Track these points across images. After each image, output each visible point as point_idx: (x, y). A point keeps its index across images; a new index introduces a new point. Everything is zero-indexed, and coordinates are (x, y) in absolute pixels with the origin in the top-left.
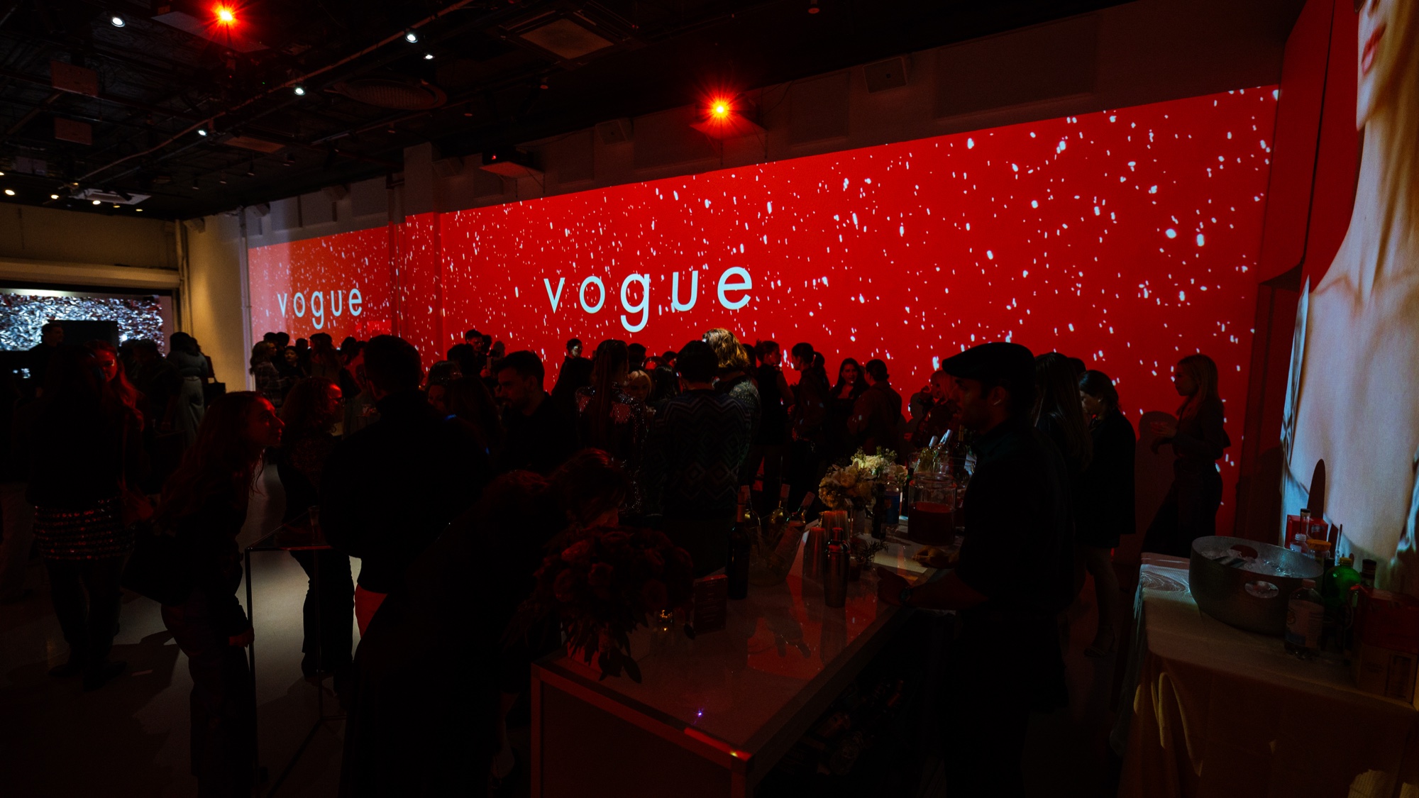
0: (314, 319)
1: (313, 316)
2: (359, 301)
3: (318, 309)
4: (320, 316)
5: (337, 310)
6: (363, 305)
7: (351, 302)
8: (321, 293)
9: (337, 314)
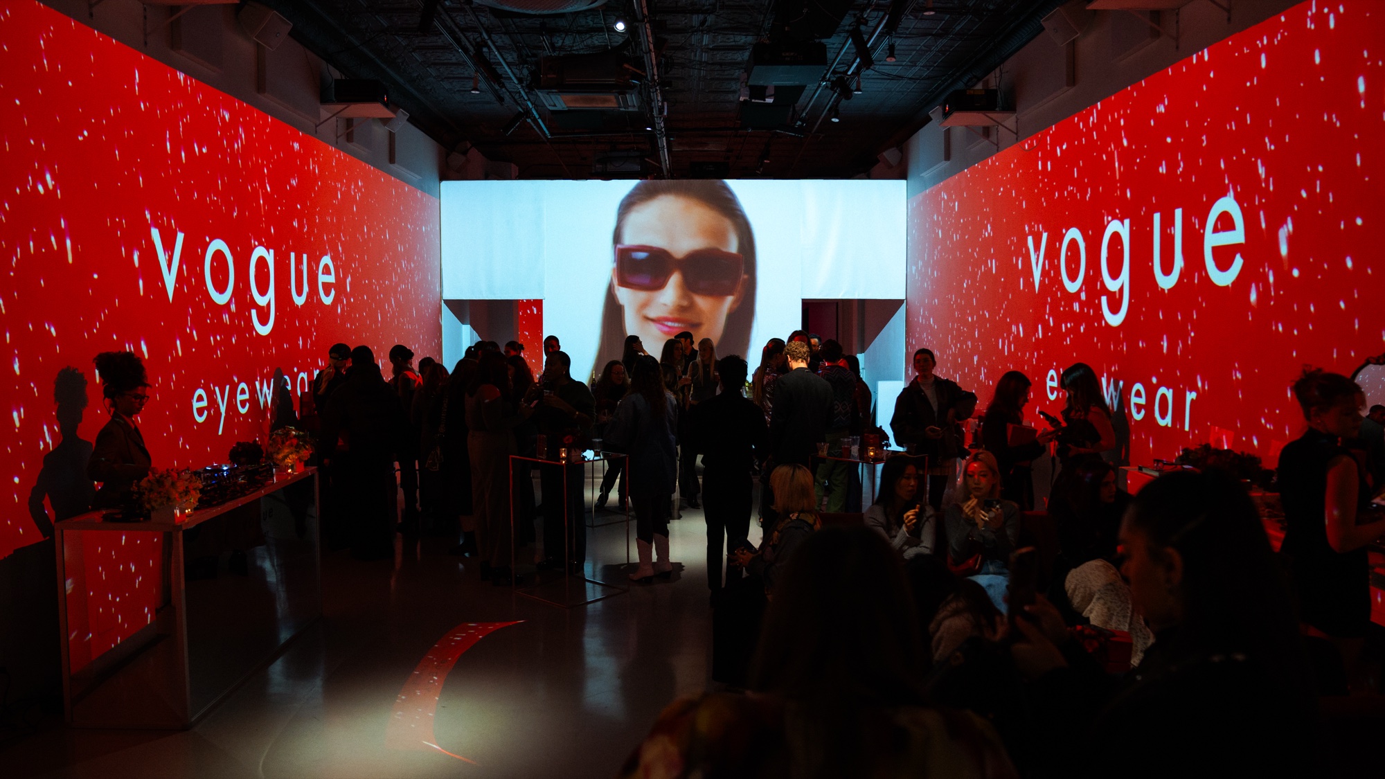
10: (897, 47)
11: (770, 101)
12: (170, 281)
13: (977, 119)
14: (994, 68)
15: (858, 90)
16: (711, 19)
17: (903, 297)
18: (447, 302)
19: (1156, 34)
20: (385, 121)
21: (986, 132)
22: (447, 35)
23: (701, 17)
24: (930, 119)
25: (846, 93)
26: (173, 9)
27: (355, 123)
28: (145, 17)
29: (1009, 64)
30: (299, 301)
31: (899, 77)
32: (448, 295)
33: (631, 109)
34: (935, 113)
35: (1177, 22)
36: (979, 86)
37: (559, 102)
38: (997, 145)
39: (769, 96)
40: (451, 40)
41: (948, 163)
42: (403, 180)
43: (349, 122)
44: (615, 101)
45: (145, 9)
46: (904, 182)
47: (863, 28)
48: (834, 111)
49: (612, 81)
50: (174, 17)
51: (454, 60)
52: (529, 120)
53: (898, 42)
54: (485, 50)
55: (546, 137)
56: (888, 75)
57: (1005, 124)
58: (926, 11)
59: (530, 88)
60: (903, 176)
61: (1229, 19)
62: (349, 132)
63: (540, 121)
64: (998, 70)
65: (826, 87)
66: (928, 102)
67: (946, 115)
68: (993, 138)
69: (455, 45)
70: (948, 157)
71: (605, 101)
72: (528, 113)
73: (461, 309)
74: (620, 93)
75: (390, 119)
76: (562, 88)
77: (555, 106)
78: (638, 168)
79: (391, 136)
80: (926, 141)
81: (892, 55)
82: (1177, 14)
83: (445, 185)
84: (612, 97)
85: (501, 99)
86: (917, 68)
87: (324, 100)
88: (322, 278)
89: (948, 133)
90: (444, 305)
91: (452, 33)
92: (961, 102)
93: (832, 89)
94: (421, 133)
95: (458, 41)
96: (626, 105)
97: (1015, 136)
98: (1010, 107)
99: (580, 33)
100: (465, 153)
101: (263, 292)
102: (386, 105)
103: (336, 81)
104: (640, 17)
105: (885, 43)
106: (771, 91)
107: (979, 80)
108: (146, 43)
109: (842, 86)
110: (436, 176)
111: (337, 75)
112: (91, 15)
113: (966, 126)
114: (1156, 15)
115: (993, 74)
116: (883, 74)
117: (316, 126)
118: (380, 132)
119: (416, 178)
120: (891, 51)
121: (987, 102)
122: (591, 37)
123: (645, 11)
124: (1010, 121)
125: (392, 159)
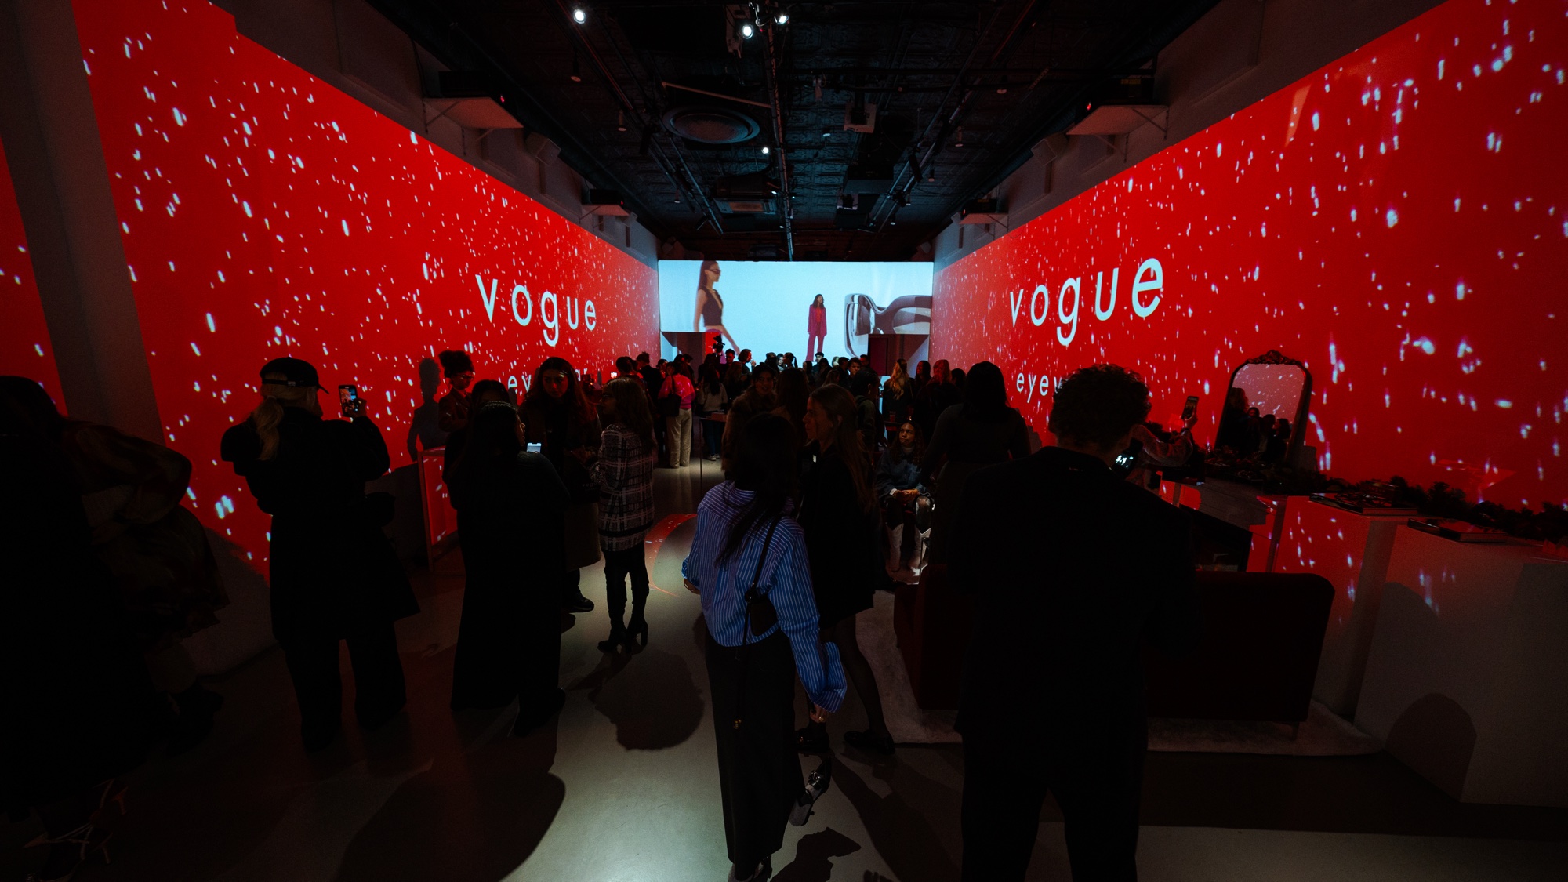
10: (935, 173)
11: (855, 208)
12: (490, 308)
13: (982, 218)
14: (996, 185)
15: (909, 203)
16: (821, 153)
17: (927, 333)
18: (663, 333)
19: (1111, 151)
20: (623, 219)
21: (987, 227)
22: (659, 163)
23: (815, 151)
24: (951, 222)
25: (902, 203)
26: (481, 131)
27: (604, 218)
28: (463, 136)
29: (1006, 183)
30: (574, 327)
31: (935, 194)
32: (664, 329)
33: (771, 213)
34: (955, 217)
35: (1127, 143)
36: (985, 197)
37: (728, 207)
38: (994, 236)
39: (855, 205)
40: (661, 166)
41: (961, 249)
42: (634, 256)
43: (601, 218)
44: (761, 207)
45: (463, 131)
46: (932, 263)
47: (917, 154)
48: (892, 218)
49: (759, 193)
50: (483, 136)
51: (663, 181)
52: (710, 221)
53: (936, 169)
54: (682, 170)
55: (720, 232)
56: (930, 193)
57: (1001, 221)
58: (957, 143)
59: (710, 199)
60: (932, 260)
61: (1165, 137)
62: (601, 225)
63: (717, 222)
64: (998, 187)
65: (890, 199)
66: (952, 212)
67: (963, 216)
68: (992, 231)
69: (664, 170)
70: (961, 245)
71: (755, 207)
72: (709, 217)
73: (670, 336)
74: (765, 201)
75: (626, 217)
76: (730, 198)
77: (725, 210)
78: (774, 254)
79: (627, 230)
80: (948, 236)
81: (932, 177)
82: (1127, 137)
83: (661, 262)
84: (759, 204)
85: (693, 209)
86: (946, 188)
87: (584, 202)
88: (587, 314)
89: (962, 230)
90: (661, 335)
91: (662, 161)
92: (975, 208)
93: (893, 200)
94: (646, 230)
95: (666, 167)
96: (769, 211)
97: (1006, 229)
98: (1004, 210)
99: (740, 162)
100: (672, 244)
101: (551, 320)
102: (623, 207)
103: (591, 190)
104: (778, 144)
105: (928, 169)
106: (856, 201)
107: (984, 194)
108: (465, 154)
109: (900, 198)
110: (655, 257)
111: (591, 187)
112: (427, 131)
113: (975, 224)
114: (1112, 138)
115: (994, 190)
116: (926, 192)
117: (580, 219)
118: (620, 226)
119: (643, 257)
120: (932, 174)
121: (990, 207)
122: (747, 166)
123: (781, 141)
124: (1004, 219)
125: (628, 244)
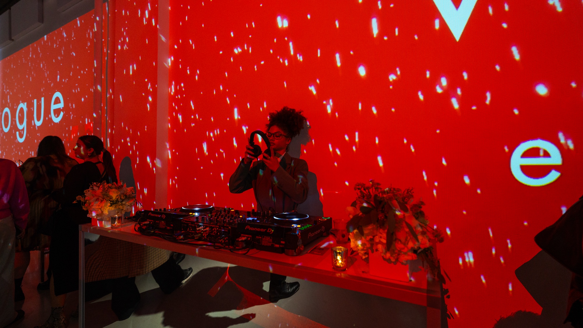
0: (17, 133)
1: (18, 130)
2: (61, 105)
3: (21, 122)
4: (23, 130)
5: (39, 119)
6: (65, 109)
7: (53, 107)
8: (26, 103)
9: (38, 124)
